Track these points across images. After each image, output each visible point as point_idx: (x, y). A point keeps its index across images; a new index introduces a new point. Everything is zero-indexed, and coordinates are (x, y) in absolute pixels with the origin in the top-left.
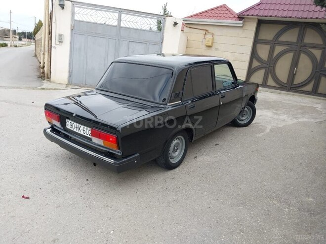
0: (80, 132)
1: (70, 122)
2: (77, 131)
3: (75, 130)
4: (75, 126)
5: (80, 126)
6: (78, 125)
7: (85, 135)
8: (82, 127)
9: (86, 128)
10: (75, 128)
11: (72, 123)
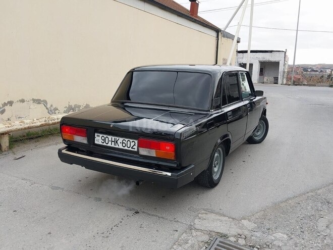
0: (117, 146)
1: (101, 135)
2: (113, 146)
3: (109, 145)
4: (110, 139)
5: (117, 138)
6: (113, 138)
7: (126, 148)
8: (121, 140)
9: (127, 140)
10: (110, 143)
11: (105, 136)
